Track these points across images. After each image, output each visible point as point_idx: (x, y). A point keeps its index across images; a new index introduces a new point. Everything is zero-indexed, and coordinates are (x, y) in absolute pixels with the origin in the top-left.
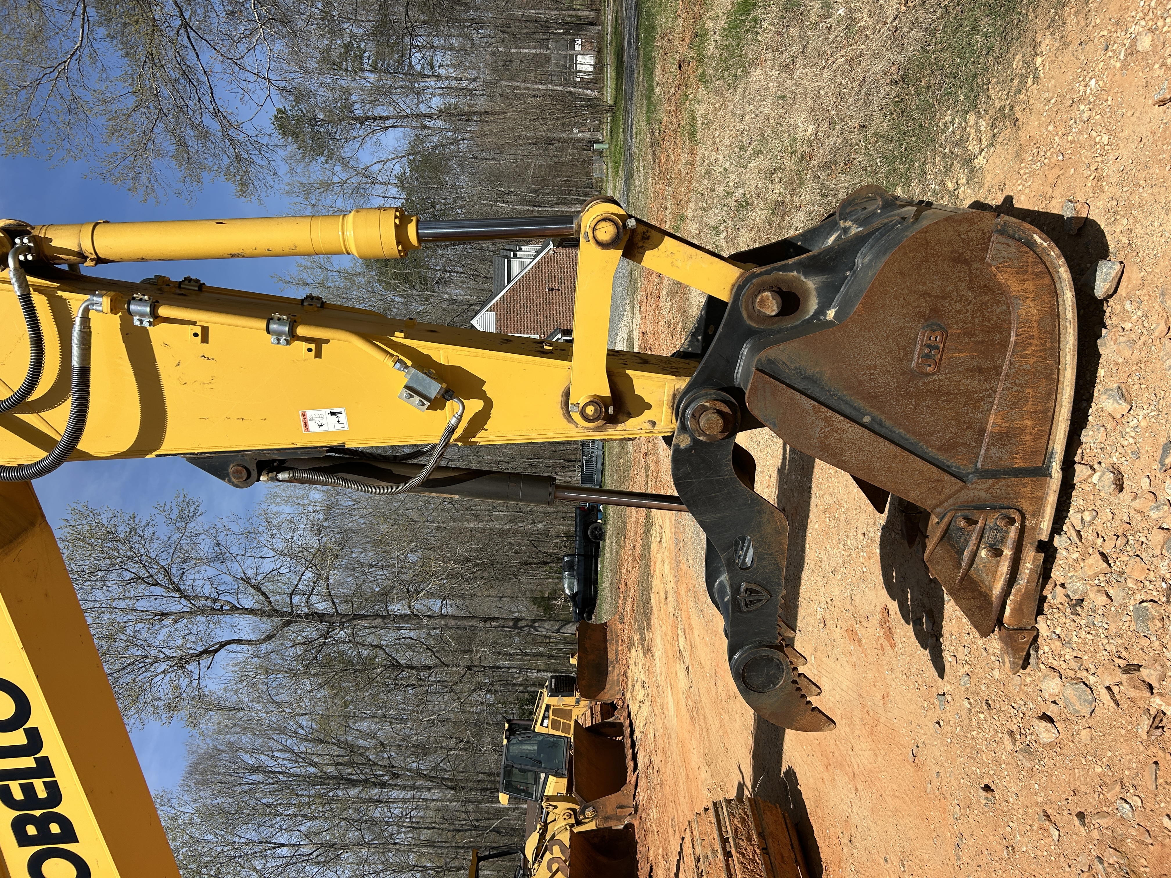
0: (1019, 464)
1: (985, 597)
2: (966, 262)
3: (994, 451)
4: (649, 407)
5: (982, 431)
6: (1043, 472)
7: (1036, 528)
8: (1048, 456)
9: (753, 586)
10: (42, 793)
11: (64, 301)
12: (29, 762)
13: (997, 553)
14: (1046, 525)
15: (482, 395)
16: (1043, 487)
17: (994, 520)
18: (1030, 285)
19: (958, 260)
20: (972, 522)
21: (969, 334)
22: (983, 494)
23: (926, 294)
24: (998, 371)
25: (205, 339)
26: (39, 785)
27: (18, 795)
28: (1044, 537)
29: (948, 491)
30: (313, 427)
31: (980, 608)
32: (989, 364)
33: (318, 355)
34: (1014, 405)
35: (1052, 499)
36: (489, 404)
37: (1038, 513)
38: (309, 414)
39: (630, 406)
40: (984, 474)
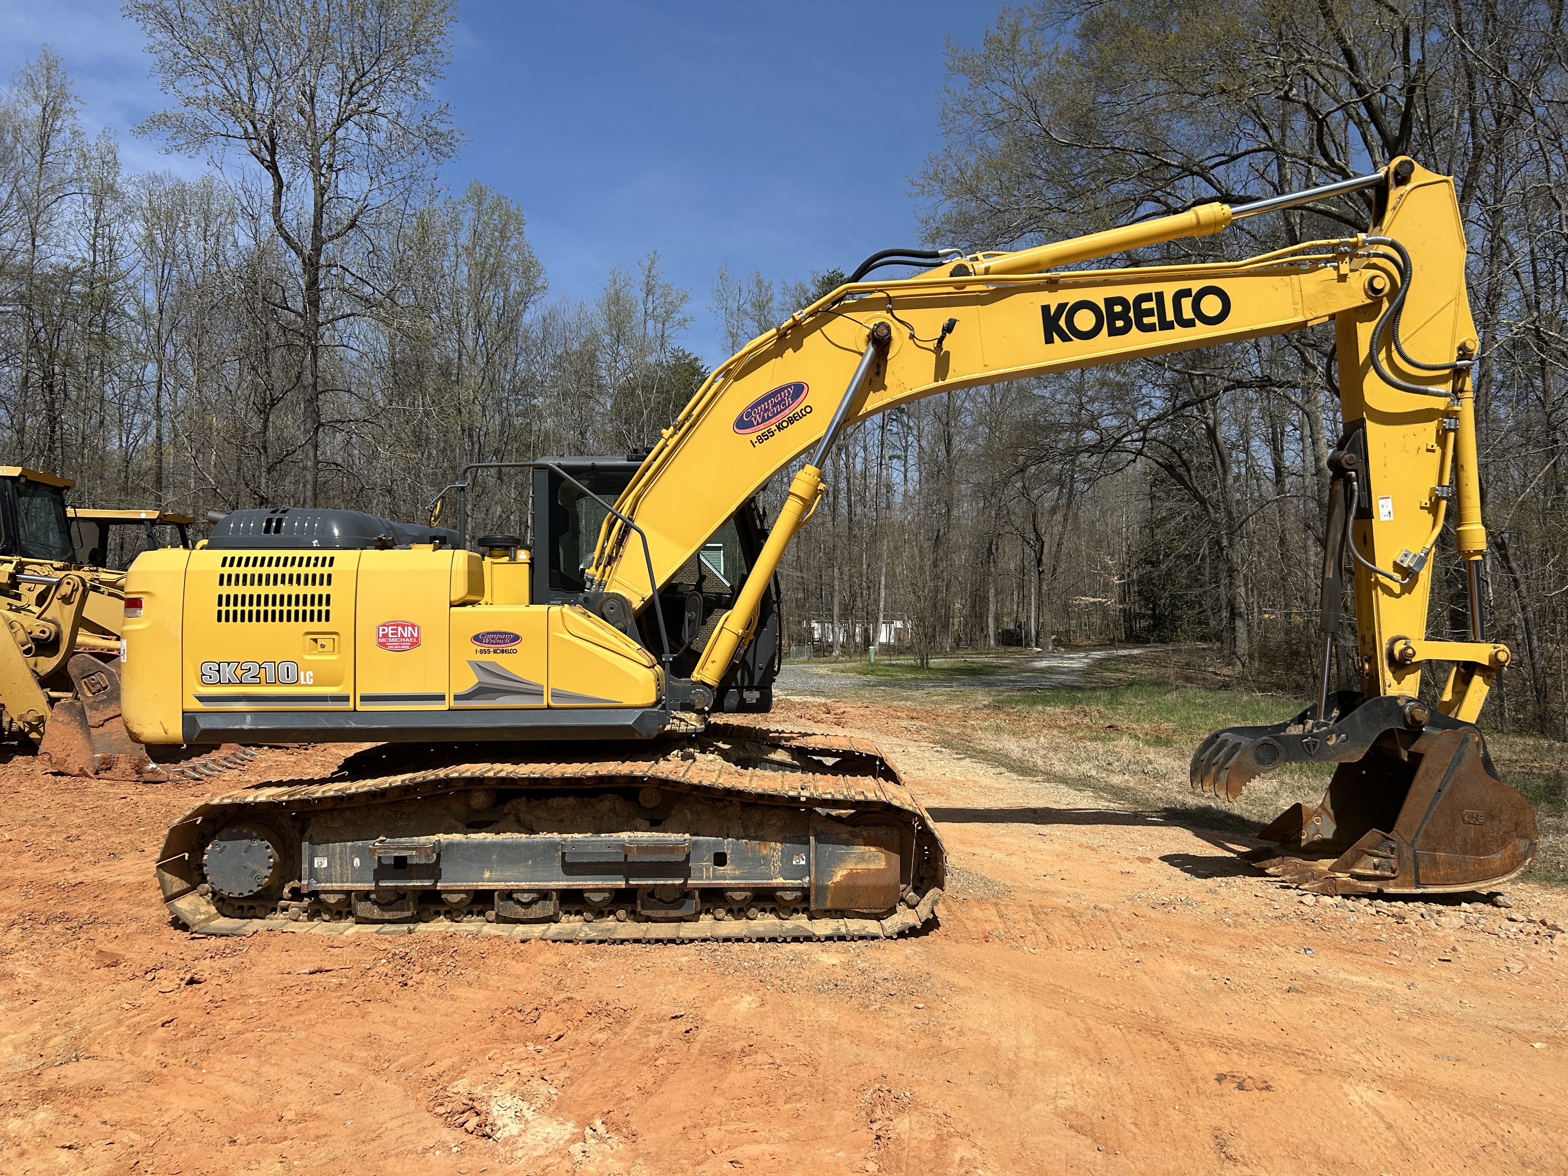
0: (1421, 871)
1: (1353, 865)
2: (1516, 829)
3: (1427, 857)
4: (1399, 683)
5: (1435, 851)
6: (1418, 885)
7: (1389, 886)
8: (1424, 886)
9: (1318, 746)
10: (1146, 320)
11: (1446, 382)
12: (1170, 316)
13: (1376, 867)
14: (1392, 891)
15: (1402, 593)
16: (1410, 886)
17: (1394, 863)
18: (1508, 861)
19: (1517, 825)
20: (1392, 850)
21: (1483, 836)
22: (1405, 855)
23: (1501, 811)
24: (1466, 853)
25: (1428, 450)
26: (1154, 320)
27: (1145, 306)
28: (1386, 891)
29: (1406, 837)
30: (1381, 502)
31: (1346, 863)
32: (1469, 848)
33: (1422, 508)
34: (1450, 864)
35: (1407, 891)
36: (1398, 596)
37: (1397, 886)
38: (1389, 501)
39: (1399, 673)
40: (1415, 855)
